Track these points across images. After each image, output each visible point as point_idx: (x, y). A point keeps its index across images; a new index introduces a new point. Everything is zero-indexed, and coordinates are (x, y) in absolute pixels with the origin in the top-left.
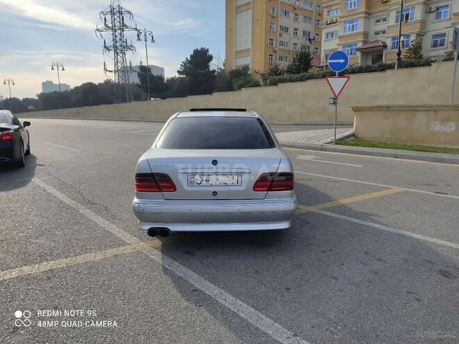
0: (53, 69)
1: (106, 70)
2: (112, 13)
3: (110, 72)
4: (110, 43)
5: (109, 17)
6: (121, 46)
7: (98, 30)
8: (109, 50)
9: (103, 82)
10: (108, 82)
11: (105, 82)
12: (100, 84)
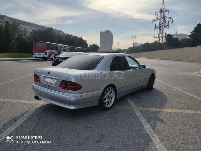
0: (132, 38)
1: (154, 37)
2: (161, 12)
3: (156, 38)
4: (158, 25)
5: (159, 14)
6: (163, 26)
7: (153, 20)
8: (157, 28)
9: (153, 42)
10: (155, 42)
11: (154, 42)
12: (152, 43)
